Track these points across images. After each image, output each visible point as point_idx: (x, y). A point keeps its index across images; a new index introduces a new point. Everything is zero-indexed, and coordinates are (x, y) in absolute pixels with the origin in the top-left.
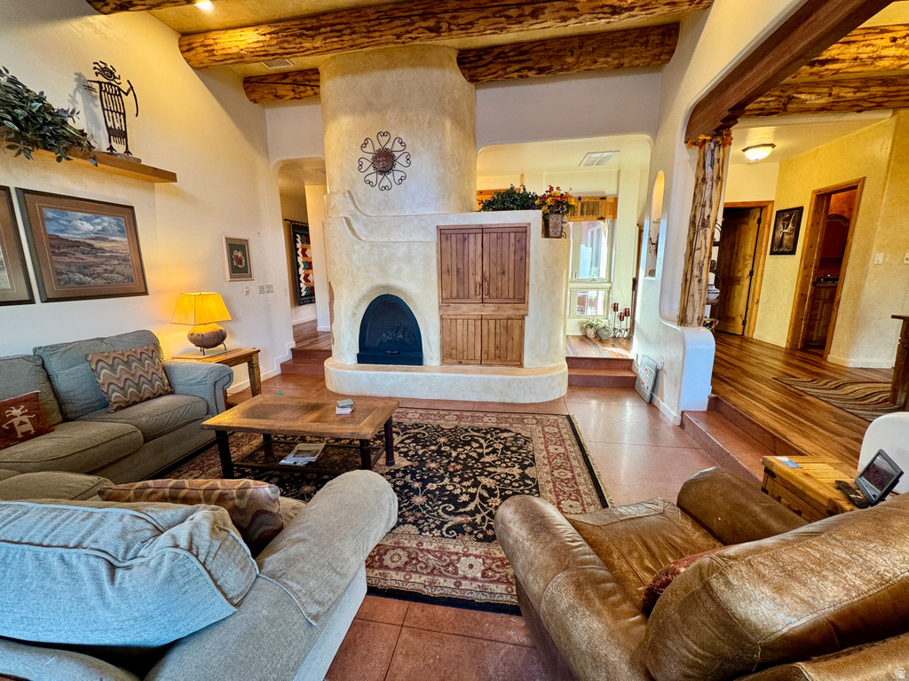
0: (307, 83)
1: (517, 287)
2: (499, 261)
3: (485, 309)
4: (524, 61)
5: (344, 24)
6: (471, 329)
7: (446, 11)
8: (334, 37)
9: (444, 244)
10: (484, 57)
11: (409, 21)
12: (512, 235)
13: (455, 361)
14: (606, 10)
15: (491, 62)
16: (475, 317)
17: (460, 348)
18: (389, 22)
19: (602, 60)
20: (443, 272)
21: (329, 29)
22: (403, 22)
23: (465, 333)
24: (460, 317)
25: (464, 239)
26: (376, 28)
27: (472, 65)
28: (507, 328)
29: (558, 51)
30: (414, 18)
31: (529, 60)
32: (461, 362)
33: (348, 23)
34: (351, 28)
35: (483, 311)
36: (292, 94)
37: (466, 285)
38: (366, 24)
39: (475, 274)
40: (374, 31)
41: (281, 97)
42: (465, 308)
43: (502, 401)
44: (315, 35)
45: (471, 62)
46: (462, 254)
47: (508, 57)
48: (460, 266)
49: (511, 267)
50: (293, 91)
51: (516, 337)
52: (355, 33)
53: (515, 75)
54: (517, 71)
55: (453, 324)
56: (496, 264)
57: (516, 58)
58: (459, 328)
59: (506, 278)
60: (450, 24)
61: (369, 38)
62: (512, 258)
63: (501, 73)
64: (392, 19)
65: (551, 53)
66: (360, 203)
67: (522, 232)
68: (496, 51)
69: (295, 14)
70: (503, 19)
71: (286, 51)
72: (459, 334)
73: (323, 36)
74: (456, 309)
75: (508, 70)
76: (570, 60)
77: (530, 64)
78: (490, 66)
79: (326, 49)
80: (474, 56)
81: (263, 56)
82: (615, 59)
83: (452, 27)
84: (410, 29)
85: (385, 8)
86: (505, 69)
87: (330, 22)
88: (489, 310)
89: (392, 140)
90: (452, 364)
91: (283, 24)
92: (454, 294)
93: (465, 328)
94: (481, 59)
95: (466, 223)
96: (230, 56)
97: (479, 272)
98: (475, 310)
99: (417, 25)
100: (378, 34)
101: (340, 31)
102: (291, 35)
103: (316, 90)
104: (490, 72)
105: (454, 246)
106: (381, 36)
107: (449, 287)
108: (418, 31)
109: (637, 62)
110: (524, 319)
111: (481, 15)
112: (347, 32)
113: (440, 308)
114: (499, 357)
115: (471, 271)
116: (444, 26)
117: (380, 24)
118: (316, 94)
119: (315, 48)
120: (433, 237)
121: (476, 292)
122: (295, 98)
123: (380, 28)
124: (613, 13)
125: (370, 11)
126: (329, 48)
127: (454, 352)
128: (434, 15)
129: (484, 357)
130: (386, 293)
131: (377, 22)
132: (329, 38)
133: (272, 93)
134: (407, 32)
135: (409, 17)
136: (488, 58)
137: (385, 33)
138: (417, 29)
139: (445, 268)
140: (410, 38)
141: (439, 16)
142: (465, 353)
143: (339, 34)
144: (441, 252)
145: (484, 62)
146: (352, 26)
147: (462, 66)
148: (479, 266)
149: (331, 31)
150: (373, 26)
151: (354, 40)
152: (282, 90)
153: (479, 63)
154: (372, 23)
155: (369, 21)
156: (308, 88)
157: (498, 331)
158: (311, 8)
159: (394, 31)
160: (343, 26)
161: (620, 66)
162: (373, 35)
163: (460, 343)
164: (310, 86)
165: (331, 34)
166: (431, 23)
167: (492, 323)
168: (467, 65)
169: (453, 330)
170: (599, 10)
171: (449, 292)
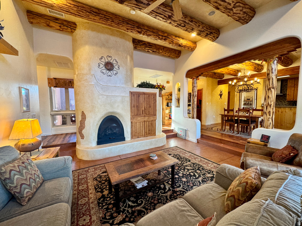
0: (69, 26)
1: (154, 111)
2: (149, 103)
3: (145, 118)
4: (150, 48)
5: (110, 17)
6: (141, 125)
7: (145, 29)
8: (104, 19)
9: (132, 98)
10: (140, 43)
11: (133, 27)
12: (152, 96)
13: (136, 137)
14: (178, 45)
15: (142, 45)
16: (142, 121)
17: (138, 132)
18: (126, 24)
19: (167, 54)
20: (132, 107)
21: (103, 16)
22: (131, 26)
23: (140, 127)
24: (138, 122)
25: (139, 96)
26: (122, 24)
27: (137, 44)
28: (152, 124)
29: (159, 48)
30: (135, 26)
31: (152, 48)
32: (138, 137)
33: (112, 18)
34: (112, 19)
35: (145, 119)
36: (59, 28)
37: (139, 111)
38: (119, 21)
39: (142, 107)
40: (121, 24)
41: (51, 27)
42: (139, 118)
43: (155, 147)
44: (97, 15)
45: (136, 43)
46: (138, 101)
47: (146, 45)
48: (138, 105)
49: (152, 105)
50: (60, 27)
51: (154, 127)
52: (113, 22)
53: (147, 50)
54: (148, 49)
55: (136, 124)
56: (148, 104)
57: (149, 46)
58: (138, 125)
59: (151, 108)
60: (144, 33)
61: (118, 25)
62: (152, 102)
63: (144, 48)
64: (128, 24)
65: (157, 48)
66: (98, 80)
67: (155, 95)
68: (143, 43)
69: (88, 4)
70: (158, 38)
71: (79, 14)
72: (138, 127)
73: (100, 17)
74: (136, 119)
75: (146, 48)
76: (161, 51)
77: (151, 49)
78: (141, 46)
79: (98, 21)
80: (137, 42)
81: (66, 11)
82: (169, 54)
83: (145, 34)
84: (132, 29)
85: (126, 19)
86: (145, 48)
87: (105, 14)
88: (146, 119)
89: (113, 59)
90: (135, 138)
91: (82, 5)
92: (136, 114)
93: (140, 125)
94: (139, 43)
95: (139, 91)
96: (45, 3)
97: (143, 107)
98: (142, 119)
99: (135, 29)
100: (121, 26)
101: (108, 19)
102: (85, 11)
103: (73, 30)
104: (141, 47)
105: (136, 98)
106: (122, 27)
107: (134, 112)
108: (135, 31)
109: (172, 56)
110: (156, 121)
111: (153, 34)
112: (111, 20)
113: (131, 119)
114: (150, 133)
115: (141, 107)
116: (143, 32)
117: (124, 23)
118: (72, 32)
119: (94, 19)
120: (128, 95)
121: (143, 113)
122: (59, 30)
123: (123, 24)
124: (179, 46)
125: (120, 18)
126: (100, 22)
127: (136, 134)
128: (141, 28)
129: (146, 134)
130: (110, 115)
131: (123, 22)
132: (103, 19)
133: (46, 23)
134: (131, 29)
135: (134, 26)
136: (141, 44)
137: (124, 26)
138: (134, 30)
139: (133, 105)
140: (131, 31)
141: (142, 29)
142: (140, 134)
143: (107, 19)
144: (131, 100)
145: (140, 44)
146: (113, 19)
147: (134, 43)
148: (143, 105)
149: (104, 17)
150: (120, 23)
151: (112, 24)
152: (52, 24)
153: (139, 44)
154: (121, 22)
155: (120, 21)
156: (69, 28)
157: (149, 125)
158: (97, 5)
159: (127, 27)
160: (110, 18)
161: (169, 56)
162: (120, 25)
163: (138, 130)
164: (71, 28)
165: (104, 18)
166: (140, 30)
167: (148, 122)
168: (135, 43)
169: (136, 126)
170: (177, 44)
171: (134, 113)
